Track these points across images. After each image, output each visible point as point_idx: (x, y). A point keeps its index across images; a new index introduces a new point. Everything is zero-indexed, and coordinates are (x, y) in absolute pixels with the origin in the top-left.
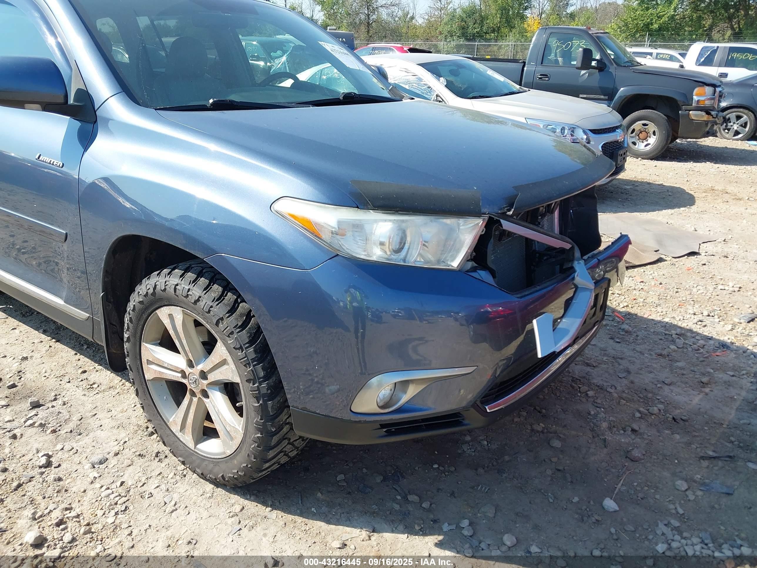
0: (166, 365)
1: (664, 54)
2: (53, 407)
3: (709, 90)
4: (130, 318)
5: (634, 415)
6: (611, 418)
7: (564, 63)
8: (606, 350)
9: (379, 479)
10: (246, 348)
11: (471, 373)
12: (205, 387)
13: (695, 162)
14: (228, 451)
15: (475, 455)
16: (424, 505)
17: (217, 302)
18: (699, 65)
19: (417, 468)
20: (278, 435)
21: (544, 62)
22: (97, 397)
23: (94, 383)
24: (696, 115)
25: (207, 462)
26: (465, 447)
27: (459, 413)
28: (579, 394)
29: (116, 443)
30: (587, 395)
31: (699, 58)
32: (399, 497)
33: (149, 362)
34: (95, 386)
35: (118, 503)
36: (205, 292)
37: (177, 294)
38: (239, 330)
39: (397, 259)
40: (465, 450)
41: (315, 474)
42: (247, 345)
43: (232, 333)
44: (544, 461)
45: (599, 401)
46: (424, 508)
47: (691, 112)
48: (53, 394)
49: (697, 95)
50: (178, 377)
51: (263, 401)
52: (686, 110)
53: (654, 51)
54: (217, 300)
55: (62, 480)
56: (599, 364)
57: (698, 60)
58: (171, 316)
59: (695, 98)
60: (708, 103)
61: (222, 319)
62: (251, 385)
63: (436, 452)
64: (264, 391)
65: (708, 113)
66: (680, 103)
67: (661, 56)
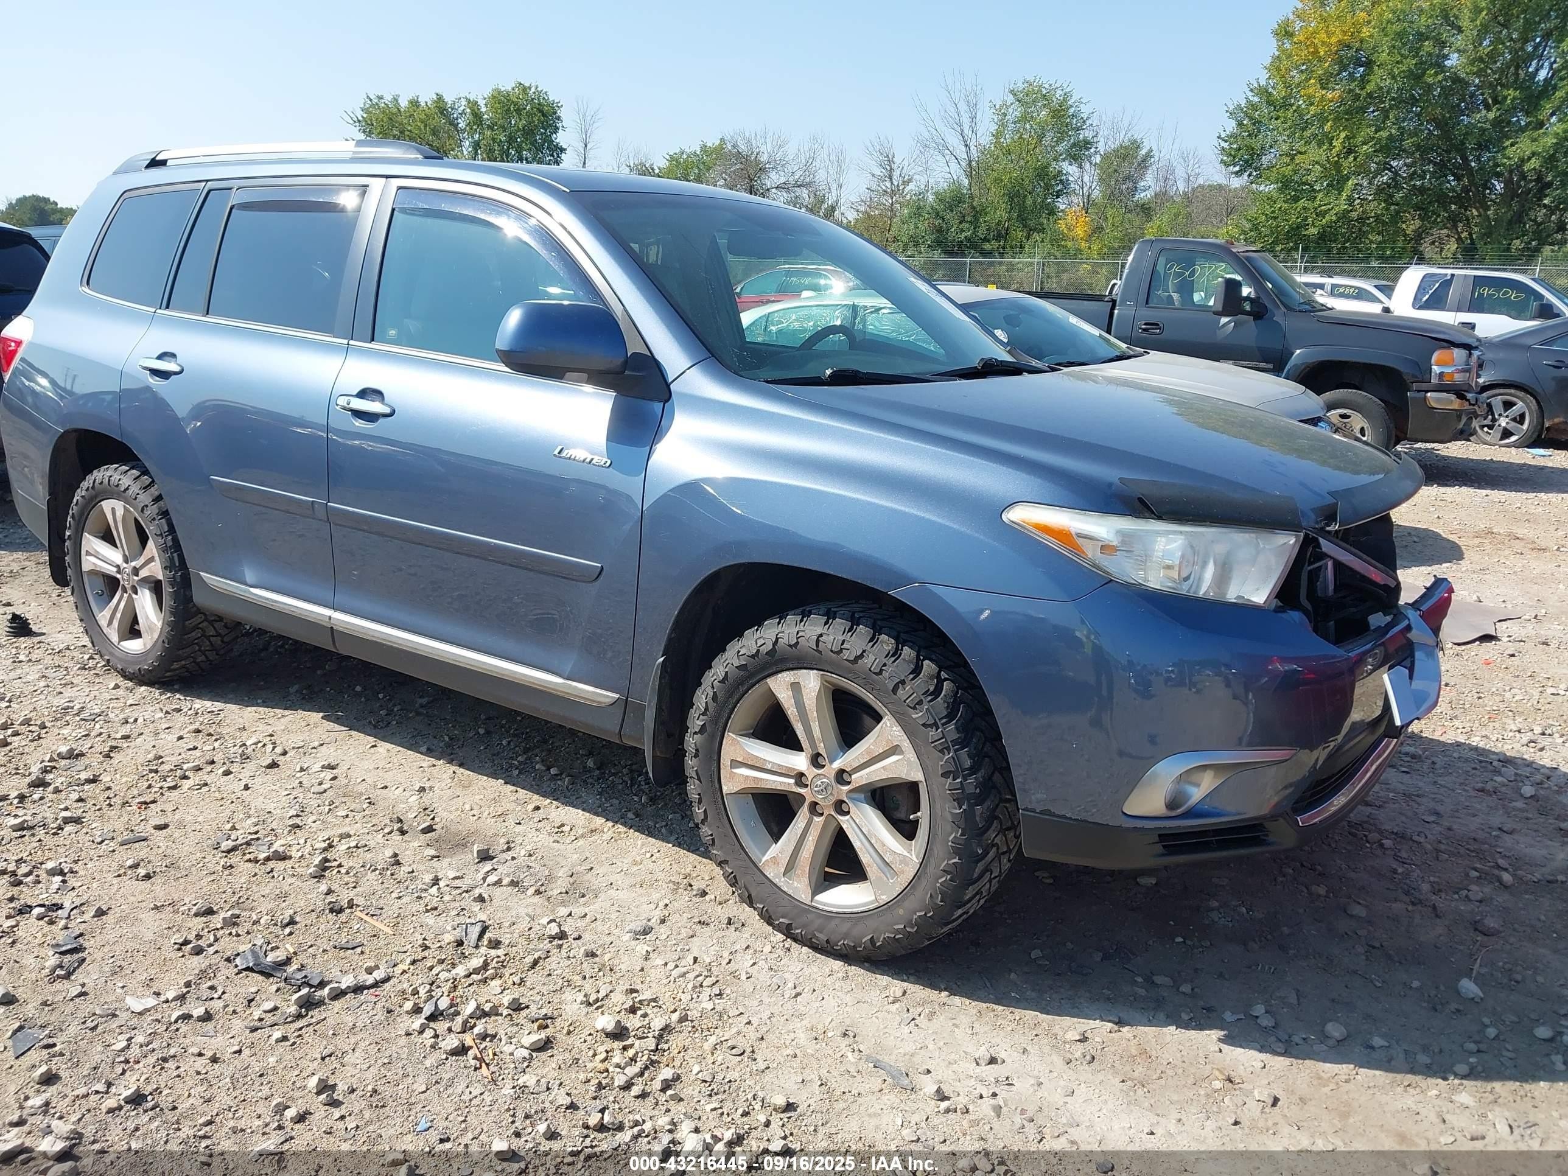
0: (769, 767)
1: (1346, 286)
2: (513, 858)
3: (1459, 354)
4: (715, 693)
5: (1467, 875)
6: (1432, 879)
7: (1183, 303)
8: (1388, 784)
9: (1097, 957)
10: (943, 725)
11: (1286, 760)
12: (844, 795)
13: (1439, 485)
14: (884, 897)
15: (1233, 926)
16: (1183, 989)
17: (893, 659)
18: (1420, 308)
19: (1151, 942)
20: (983, 862)
21: (1150, 301)
22: (579, 844)
23: (563, 825)
24: (1438, 400)
25: (837, 919)
26: (1214, 915)
27: (1261, 825)
28: (1368, 845)
29: (652, 906)
30: (1382, 845)
31: (1419, 296)
32: (1140, 980)
33: (735, 764)
34: (566, 828)
35: (704, 984)
36: (871, 644)
37: (820, 648)
38: (930, 698)
39: (1184, 589)
40: (1216, 919)
41: (993, 949)
42: (944, 720)
43: (920, 703)
44: (1346, 934)
45: (1404, 854)
46: (1184, 993)
47: (1429, 394)
48: (503, 841)
49: (1437, 364)
50: (789, 784)
51: (968, 806)
52: (1419, 391)
53: (1328, 281)
54: (893, 656)
55: (597, 956)
56: (1385, 802)
57: (1416, 298)
58: (796, 687)
59: (1436, 369)
60: (1458, 378)
61: (903, 682)
62: (950, 780)
63: (1172, 923)
64: (970, 790)
65: (1461, 396)
66: (1408, 380)
67: (1341, 290)
